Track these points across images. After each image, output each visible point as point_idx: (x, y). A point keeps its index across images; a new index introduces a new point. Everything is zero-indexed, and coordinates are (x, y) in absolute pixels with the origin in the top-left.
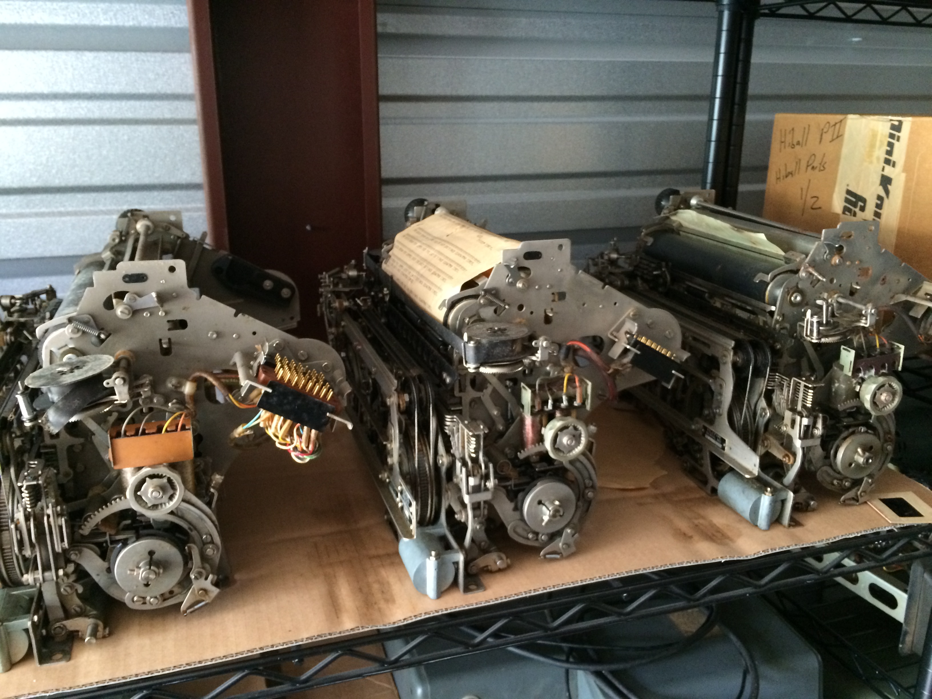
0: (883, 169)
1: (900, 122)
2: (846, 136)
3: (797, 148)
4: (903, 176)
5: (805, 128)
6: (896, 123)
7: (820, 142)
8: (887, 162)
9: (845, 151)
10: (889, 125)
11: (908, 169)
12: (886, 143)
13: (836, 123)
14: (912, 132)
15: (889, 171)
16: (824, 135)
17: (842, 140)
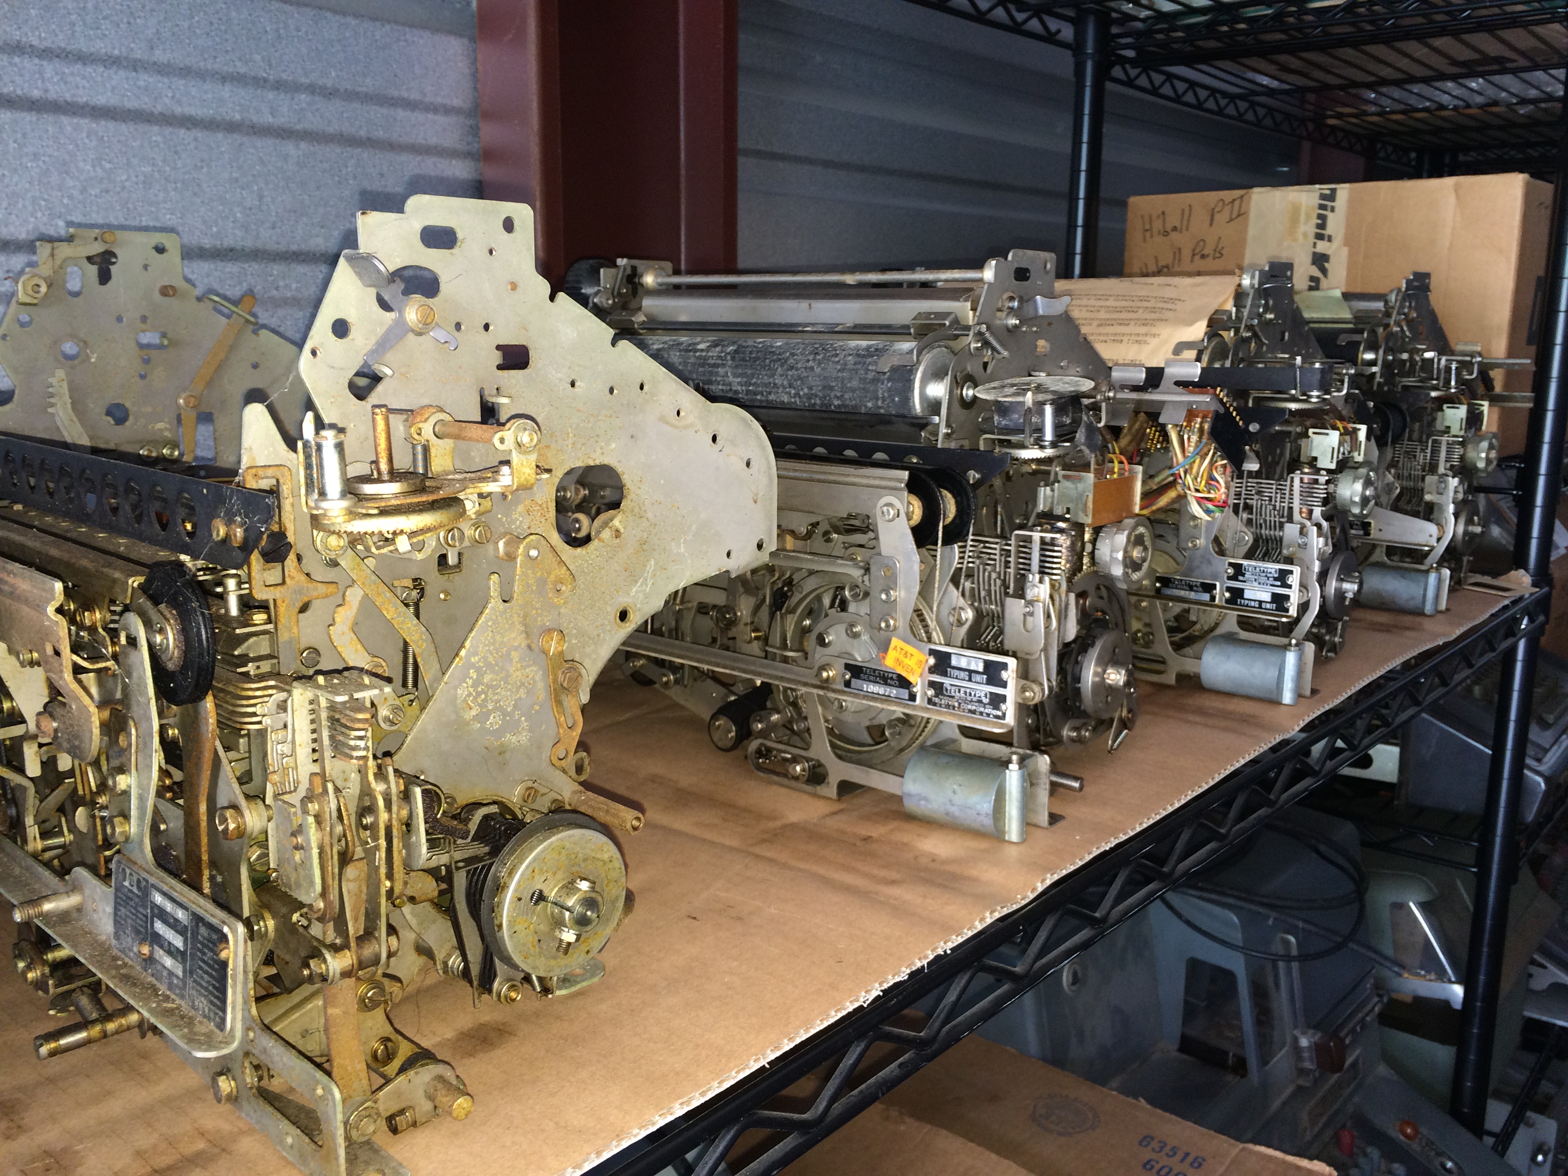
0: (1315, 244)
1: (1334, 191)
2: (1253, 213)
3: (1174, 235)
4: (1345, 251)
5: (1183, 211)
6: (1328, 192)
7: (1211, 224)
8: (1320, 237)
9: (1252, 231)
10: (1317, 195)
11: (1349, 241)
12: (1315, 216)
13: (1234, 200)
14: (1351, 201)
15: (1322, 247)
16: (1217, 217)
17: (1247, 220)
